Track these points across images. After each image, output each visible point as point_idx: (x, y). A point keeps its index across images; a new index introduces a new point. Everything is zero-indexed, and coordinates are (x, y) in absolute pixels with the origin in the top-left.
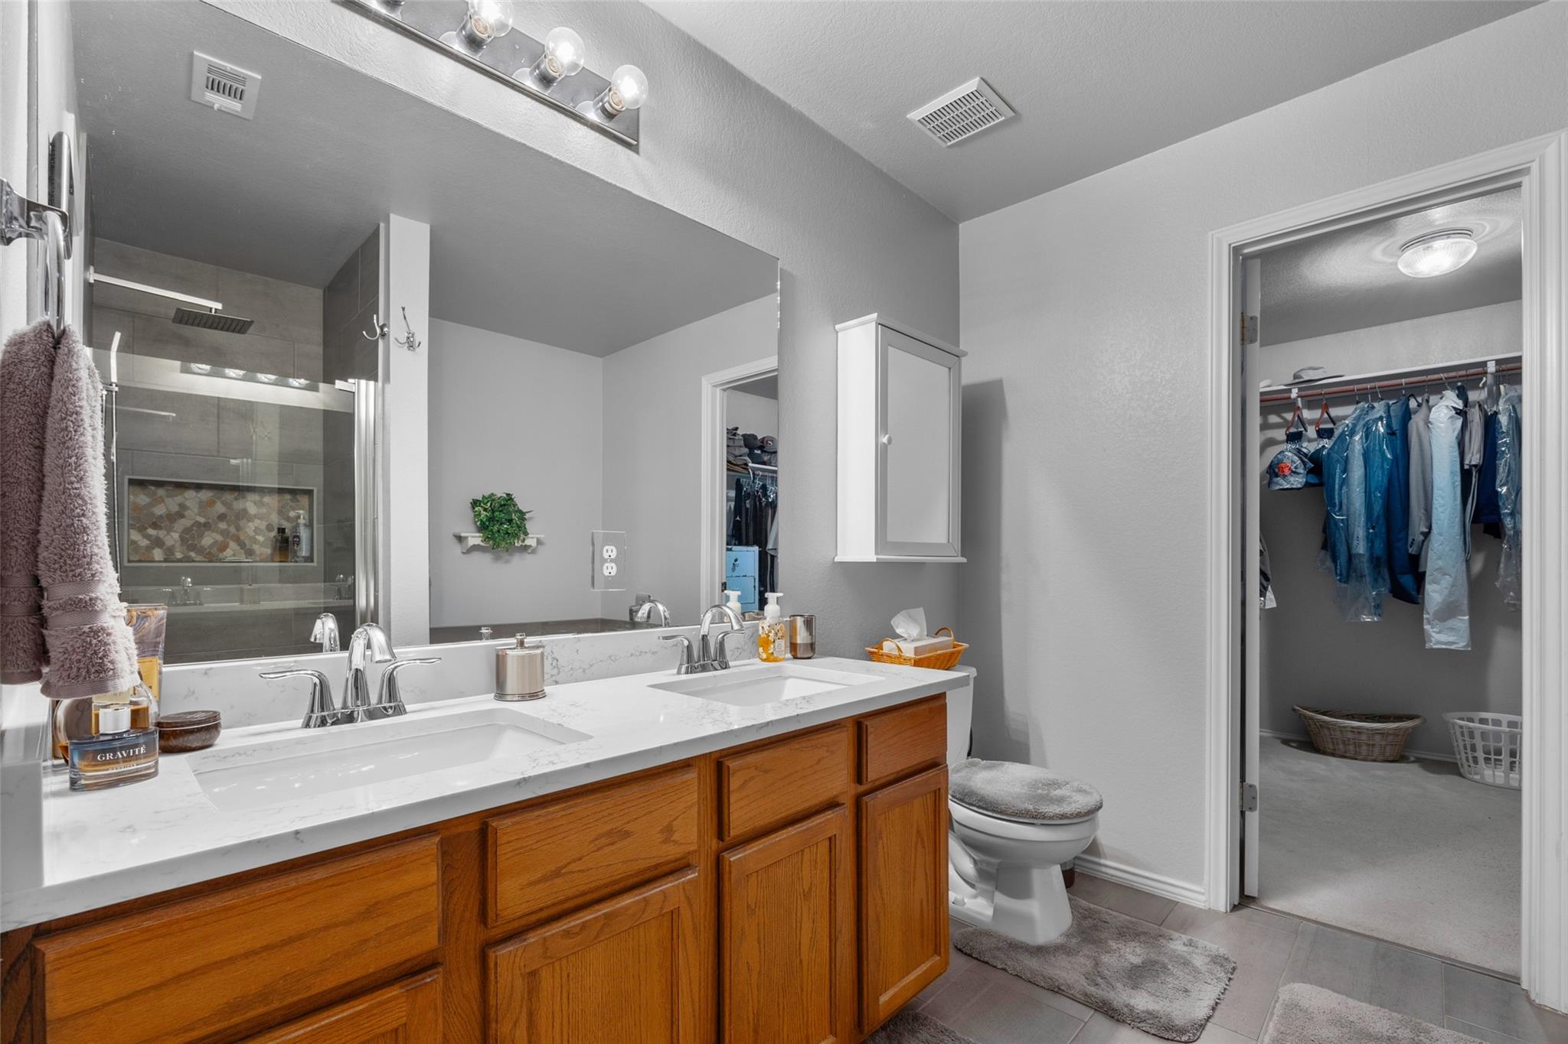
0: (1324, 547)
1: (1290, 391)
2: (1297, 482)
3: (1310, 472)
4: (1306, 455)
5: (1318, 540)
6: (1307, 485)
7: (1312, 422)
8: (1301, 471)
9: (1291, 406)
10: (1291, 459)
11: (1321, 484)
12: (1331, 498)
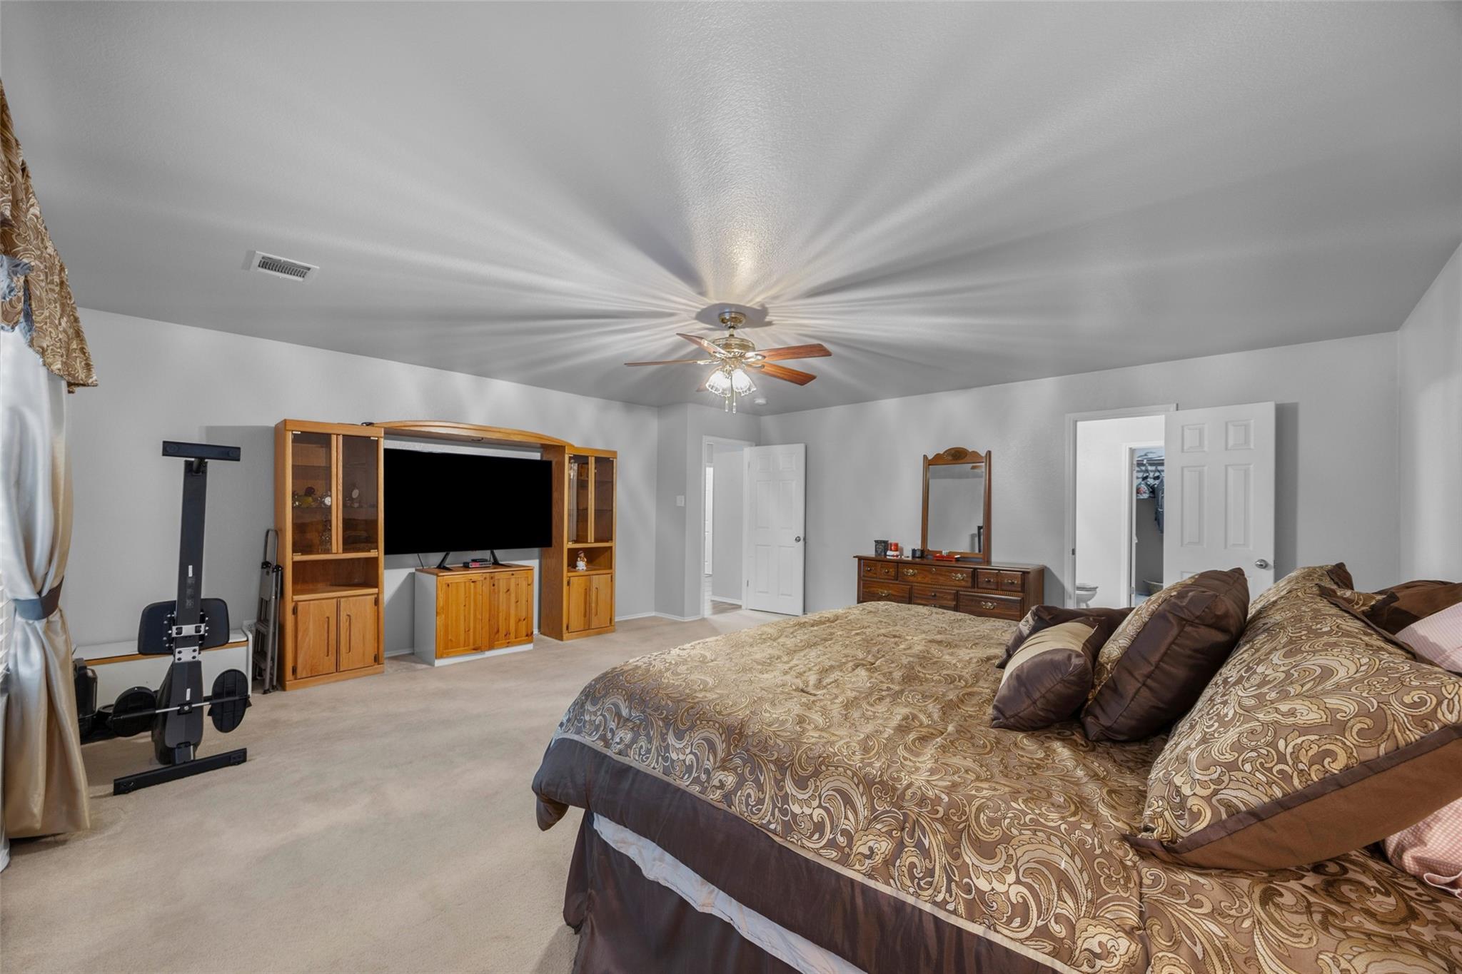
0: (1156, 520)
1: (1143, 461)
2: (1146, 496)
3: (1151, 492)
4: (1149, 485)
5: (1153, 517)
6: (1150, 497)
7: (1152, 471)
8: (1147, 492)
9: (1144, 465)
10: (1144, 487)
11: (1154, 497)
12: (1158, 503)
